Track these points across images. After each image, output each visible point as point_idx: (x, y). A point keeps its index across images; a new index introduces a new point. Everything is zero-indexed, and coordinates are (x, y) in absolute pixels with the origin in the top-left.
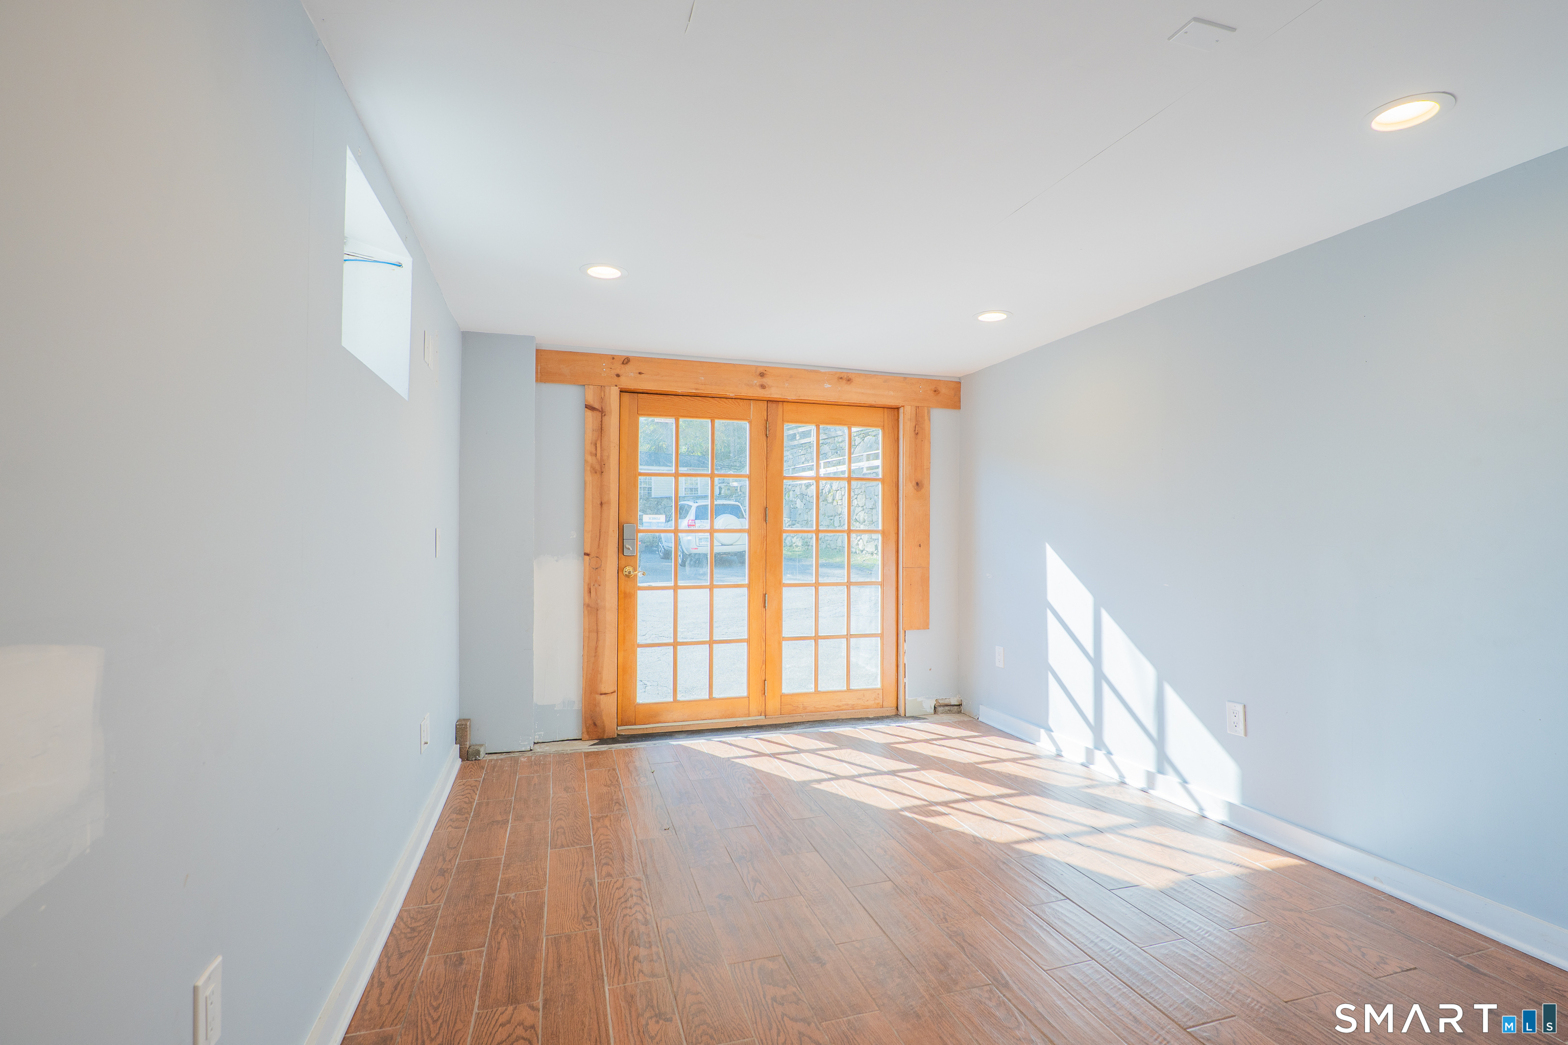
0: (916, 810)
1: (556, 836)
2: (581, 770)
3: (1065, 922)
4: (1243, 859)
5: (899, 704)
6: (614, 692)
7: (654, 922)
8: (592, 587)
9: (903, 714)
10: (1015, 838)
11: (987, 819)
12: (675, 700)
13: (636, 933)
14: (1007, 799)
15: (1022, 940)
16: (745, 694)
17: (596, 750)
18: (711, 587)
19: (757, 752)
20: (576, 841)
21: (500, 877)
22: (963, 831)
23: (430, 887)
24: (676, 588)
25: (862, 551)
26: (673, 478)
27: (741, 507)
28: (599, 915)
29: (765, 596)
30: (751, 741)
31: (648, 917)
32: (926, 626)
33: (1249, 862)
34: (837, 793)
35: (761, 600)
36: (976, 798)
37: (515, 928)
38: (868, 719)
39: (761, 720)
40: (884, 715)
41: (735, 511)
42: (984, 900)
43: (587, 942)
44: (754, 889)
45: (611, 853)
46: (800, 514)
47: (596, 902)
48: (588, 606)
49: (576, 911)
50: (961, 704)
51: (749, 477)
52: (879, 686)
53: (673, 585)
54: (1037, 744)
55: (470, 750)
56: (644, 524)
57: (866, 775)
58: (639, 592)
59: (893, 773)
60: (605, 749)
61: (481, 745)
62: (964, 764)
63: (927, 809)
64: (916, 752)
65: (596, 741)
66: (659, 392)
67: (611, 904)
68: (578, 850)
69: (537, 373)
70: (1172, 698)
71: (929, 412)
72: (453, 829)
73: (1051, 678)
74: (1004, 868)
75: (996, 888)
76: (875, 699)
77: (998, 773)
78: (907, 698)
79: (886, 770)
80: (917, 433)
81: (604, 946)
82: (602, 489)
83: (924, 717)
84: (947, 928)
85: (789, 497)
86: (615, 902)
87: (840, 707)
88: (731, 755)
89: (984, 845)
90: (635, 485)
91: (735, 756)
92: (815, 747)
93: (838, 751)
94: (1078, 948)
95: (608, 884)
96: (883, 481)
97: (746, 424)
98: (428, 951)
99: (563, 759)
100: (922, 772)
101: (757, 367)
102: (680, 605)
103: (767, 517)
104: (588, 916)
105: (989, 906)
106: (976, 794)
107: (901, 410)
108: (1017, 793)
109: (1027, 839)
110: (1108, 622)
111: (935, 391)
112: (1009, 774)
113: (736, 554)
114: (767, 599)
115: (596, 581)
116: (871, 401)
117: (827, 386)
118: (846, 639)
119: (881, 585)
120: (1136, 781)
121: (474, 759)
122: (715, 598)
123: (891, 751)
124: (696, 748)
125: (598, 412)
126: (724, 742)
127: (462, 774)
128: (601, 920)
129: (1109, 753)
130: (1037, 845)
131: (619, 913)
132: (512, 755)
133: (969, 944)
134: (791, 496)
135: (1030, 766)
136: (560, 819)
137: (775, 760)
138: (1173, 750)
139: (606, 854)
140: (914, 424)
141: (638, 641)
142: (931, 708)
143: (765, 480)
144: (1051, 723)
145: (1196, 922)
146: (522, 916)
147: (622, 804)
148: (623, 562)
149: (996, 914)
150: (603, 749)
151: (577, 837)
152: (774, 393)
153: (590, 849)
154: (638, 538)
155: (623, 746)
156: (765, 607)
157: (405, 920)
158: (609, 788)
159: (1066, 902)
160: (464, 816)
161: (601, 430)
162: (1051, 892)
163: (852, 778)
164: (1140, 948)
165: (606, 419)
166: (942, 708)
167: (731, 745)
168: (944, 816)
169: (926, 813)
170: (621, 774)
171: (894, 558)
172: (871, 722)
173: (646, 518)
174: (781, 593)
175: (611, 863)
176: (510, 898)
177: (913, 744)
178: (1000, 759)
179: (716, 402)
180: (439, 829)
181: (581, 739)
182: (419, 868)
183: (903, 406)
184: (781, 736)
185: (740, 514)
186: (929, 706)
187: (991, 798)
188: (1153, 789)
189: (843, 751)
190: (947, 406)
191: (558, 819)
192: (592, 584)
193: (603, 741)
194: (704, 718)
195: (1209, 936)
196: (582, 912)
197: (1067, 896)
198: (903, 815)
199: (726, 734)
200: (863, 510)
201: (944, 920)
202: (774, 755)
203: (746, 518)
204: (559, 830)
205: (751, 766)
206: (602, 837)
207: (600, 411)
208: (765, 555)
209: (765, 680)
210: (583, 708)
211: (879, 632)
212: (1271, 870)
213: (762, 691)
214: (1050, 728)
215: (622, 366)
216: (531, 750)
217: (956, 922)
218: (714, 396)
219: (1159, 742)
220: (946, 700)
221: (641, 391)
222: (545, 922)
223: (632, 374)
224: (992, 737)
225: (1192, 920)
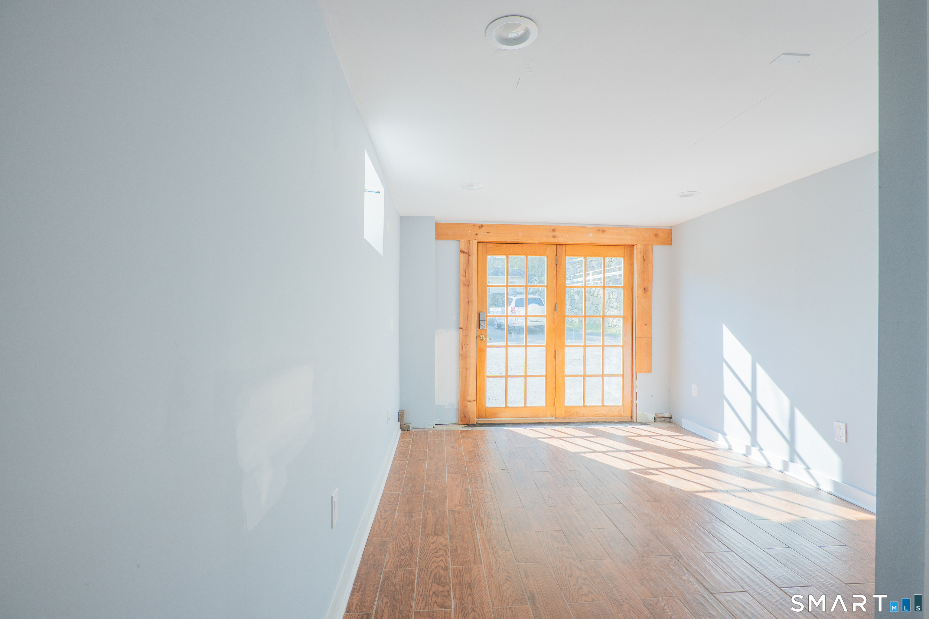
0: (639, 471)
1: (449, 468)
2: (459, 439)
3: (719, 532)
4: (839, 513)
5: (633, 415)
6: (475, 400)
7: (499, 510)
8: (463, 345)
9: (635, 421)
10: (695, 490)
11: (680, 479)
12: (506, 406)
13: (490, 513)
14: (693, 470)
15: (692, 538)
16: (544, 405)
17: (466, 430)
18: (526, 347)
19: (550, 436)
20: (459, 471)
21: (425, 484)
22: (665, 483)
23: (394, 485)
24: (507, 346)
25: (615, 326)
26: (506, 288)
27: (542, 299)
28: (472, 504)
29: (555, 352)
30: (548, 430)
31: (496, 508)
32: (650, 371)
33: (843, 515)
34: (594, 459)
35: (553, 354)
36: (675, 468)
37: (434, 505)
38: (614, 422)
39: (553, 420)
40: (624, 421)
41: (539, 302)
42: (673, 517)
43: (468, 515)
44: (548, 500)
45: (476, 478)
46: (577, 303)
47: (471, 499)
48: (462, 355)
49: (461, 501)
50: (671, 417)
51: (547, 287)
52: (621, 404)
53: (505, 345)
54: (717, 442)
55: (405, 426)
56: (490, 312)
57: (611, 451)
58: (487, 348)
59: (627, 451)
60: (470, 429)
61: (410, 424)
62: (670, 450)
63: (646, 471)
64: (641, 442)
65: (466, 425)
66: (497, 242)
67: (478, 500)
68: (461, 475)
69: (436, 235)
70: (799, 416)
71: (652, 248)
72: (401, 461)
73: (725, 403)
74: (686, 503)
75: (680, 512)
76: (619, 412)
77: (690, 456)
78: (637, 412)
79: (623, 450)
80: (645, 260)
81: (475, 517)
82: (468, 295)
83: (648, 423)
84: (651, 528)
85: (570, 293)
86: (479, 499)
87: (598, 415)
88: (537, 437)
89: (676, 492)
90: (486, 292)
91: (539, 437)
92: (583, 435)
93: (596, 438)
94: (724, 545)
95: (476, 491)
96: (624, 288)
97: (545, 257)
98: (397, 511)
99: (450, 433)
100: (644, 452)
101: (551, 226)
102: (509, 356)
103: (557, 309)
104: (467, 504)
105: (676, 521)
106: (675, 466)
107: (635, 247)
108: (700, 467)
109: (703, 491)
110: (760, 370)
111: (656, 235)
112: (696, 457)
113: (539, 327)
114: (556, 354)
115: (466, 342)
116: (617, 242)
117: (591, 235)
118: (601, 377)
119: (622, 347)
120: (777, 466)
121: (407, 430)
122: (528, 352)
123: (628, 440)
124: (518, 432)
125: (466, 254)
126: (532, 430)
127: (402, 437)
128: (473, 506)
129: (761, 449)
130: (709, 494)
131: (482, 504)
132: (425, 429)
133: (662, 536)
134: (572, 293)
135: (710, 453)
136: (451, 461)
137: (561, 440)
138: (800, 448)
139: (474, 478)
140: (643, 255)
141: (487, 374)
142: (653, 418)
143: (555, 288)
144: (725, 430)
145: (800, 541)
146: (437, 501)
147: (480, 456)
148: (479, 333)
149: (679, 524)
150: (469, 430)
151: (459, 469)
152: (561, 240)
153: (466, 475)
154: (487, 320)
155: (479, 428)
156: (555, 358)
157: (385, 497)
158: (474, 448)
159: (721, 523)
160: (406, 456)
161: (468, 263)
162: (713, 518)
163: (603, 452)
164: (762, 549)
165: (470, 257)
166: (659, 419)
167: (536, 431)
168: (654, 475)
169: (644, 473)
170: (479, 442)
171: (630, 332)
172: (616, 424)
173: (491, 309)
174: (564, 351)
175: (477, 482)
176: (431, 494)
177: (640, 437)
178: (692, 448)
179: (528, 246)
180: (395, 461)
181: (458, 424)
182: (388, 477)
183: (636, 245)
184: (564, 428)
185: (541, 304)
186: (651, 417)
187: (684, 469)
188: (787, 471)
189: (599, 438)
190: (663, 244)
191: (450, 461)
192: (464, 344)
193: (469, 425)
194: (522, 417)
195: (806, 548)
196: (464, 502)
197: (721, 520)
198: (631, 473)
199: (534, 426)
200: (616, 301)
201: (649, 525)
202: (560, 438)
203: (545, 306)
204: (451, 466)
205: (547, 442)
206: (471, 471)
207: (467, 254)
208: (555, 329)
209: (555, 398)
210: (459, 408)
211: (621, 374)
212: (857, 520)
213: (553, 404)
214: (725, 433)
215: (479, 229)
216: (434, 428)
217: (656, 526)
218: (527, 243)
219: (791, 442)
220: (662, 414)
221: (489, 242)
222: (447, 505)
223: (484, 233)
224: (688, 437)
225: (797, 539)
